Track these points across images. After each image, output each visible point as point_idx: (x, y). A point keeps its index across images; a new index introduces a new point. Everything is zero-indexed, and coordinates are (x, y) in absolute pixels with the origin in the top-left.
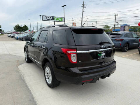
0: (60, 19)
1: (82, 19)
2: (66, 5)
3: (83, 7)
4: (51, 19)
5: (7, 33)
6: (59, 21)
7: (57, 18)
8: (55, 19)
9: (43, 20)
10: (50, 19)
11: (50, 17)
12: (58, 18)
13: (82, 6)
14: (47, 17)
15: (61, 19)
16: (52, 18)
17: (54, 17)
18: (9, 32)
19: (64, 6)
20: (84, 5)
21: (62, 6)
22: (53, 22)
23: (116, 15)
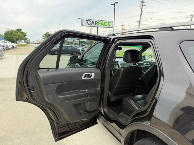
1: (139, 23)
2: (117, 3)
3: (142, 6)
5: (34, 43)
6: (104, 26)
7: (102, 22)
9: (82, 25)
10: (92, 24)
12: (104, 22)
13: (141, 3)
15: (108, 24)
16: (96, 22)
17: (98, 21)
18: (36, 42)
19: (114, 4)
20: (143, 2)
21: (112, 4)
22: (97, 27)
23: (192, 18)
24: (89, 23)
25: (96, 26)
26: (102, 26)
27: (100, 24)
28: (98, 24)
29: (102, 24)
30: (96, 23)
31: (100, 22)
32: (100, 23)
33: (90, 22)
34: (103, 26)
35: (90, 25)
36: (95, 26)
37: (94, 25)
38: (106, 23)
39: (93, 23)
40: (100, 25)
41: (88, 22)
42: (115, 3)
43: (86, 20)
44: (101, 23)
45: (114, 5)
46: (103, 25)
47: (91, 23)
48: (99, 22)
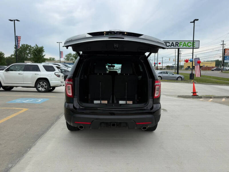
0: (189, 44)
2: (197, 20)
4: (174, 45)
6: (187, 47)
7: (185, 43)
8: (180, 45)
10: (171, 45)
11: (171, 42)
12: (186, 43)
14: (166, 42)
16: (176, 43)
17: (179, 42)
21: (191, 22)
22: (177, 49)
24: (168, 44)
26: (184, 47)
27: (182, 44)
28: (179, 45)
29: (184, 44)
30: (176, 44)
31: (182, 43)
32: (181, 44)
33: (169, 43)
35: (169, 47)
37: (174, 46)
40: (181, 47)
41: (166, 44)
42: (194, 20)
44: (183, 44)
45: (193, 23)
46: (186, 45)
48: (180, 43)
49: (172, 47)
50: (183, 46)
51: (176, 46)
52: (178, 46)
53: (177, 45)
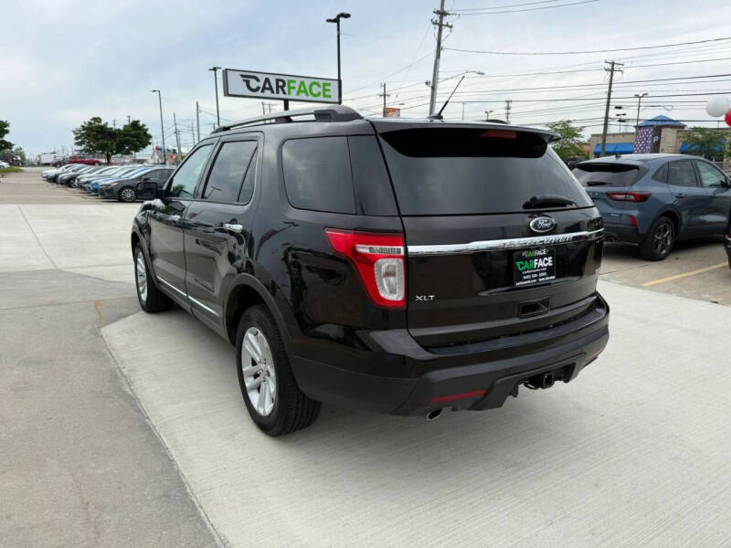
0: (316, 89)
1: (433, 88)
2: (347, 16)
3: (441, 26)
4: (271, 89)
5: (40, 164)
6: (311, 98)
7: (302, 83)
8: (290, 88)
9: (227, 94)
10: (264, 88)
11: (262, 79)
12: (308, 83)
13: (437, 17)
14: (247, 77)
15: (324, 90)
16: (278, 81)
17: (286, 79)
18: (50, 159)
19: (337, 21)
20: (442, 14)
21: (329, 21)
22: (282, 102)
23: (612, 71)
24: (254, 84)
25: (281, 95)
26: (302, 96)
27: (294, 88)
28: (286, 89)
29: (300, 87)
30: (278, 86)
31: (294, 82)
32: (292, 85)
33: (258, 80)
34: (307, 95)
35: (259, 93)
36: (275, 95)
37: (273, 92)
38: (315, 87)
39: (267, 86)
40: (293, 95)
41: (248, 83)
42: (339, 16)
43: (242, 76)
44: (297, 85)
45: (335, 24)
46: (305, 91)
47: (261, 84)
48: (289, 82)
49: (268, 93)
50: (298, 94)
51: (278, 92)
52: (284, 93)
53: (282, 88)
